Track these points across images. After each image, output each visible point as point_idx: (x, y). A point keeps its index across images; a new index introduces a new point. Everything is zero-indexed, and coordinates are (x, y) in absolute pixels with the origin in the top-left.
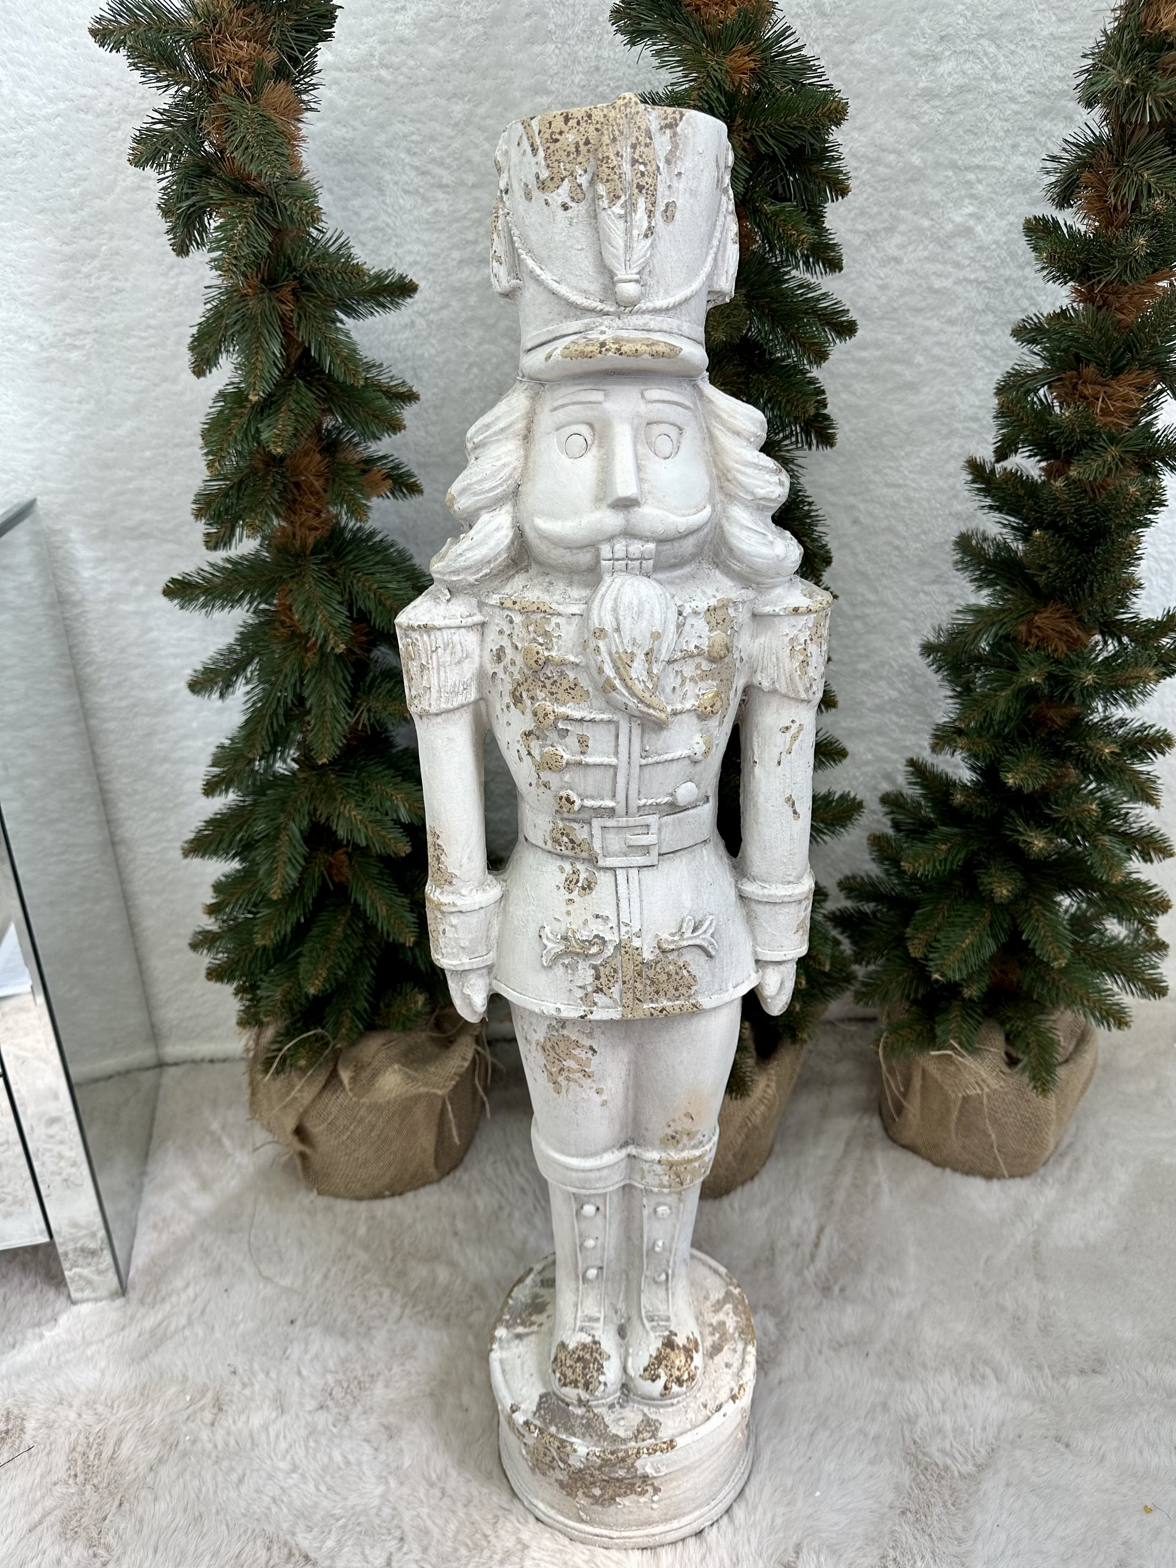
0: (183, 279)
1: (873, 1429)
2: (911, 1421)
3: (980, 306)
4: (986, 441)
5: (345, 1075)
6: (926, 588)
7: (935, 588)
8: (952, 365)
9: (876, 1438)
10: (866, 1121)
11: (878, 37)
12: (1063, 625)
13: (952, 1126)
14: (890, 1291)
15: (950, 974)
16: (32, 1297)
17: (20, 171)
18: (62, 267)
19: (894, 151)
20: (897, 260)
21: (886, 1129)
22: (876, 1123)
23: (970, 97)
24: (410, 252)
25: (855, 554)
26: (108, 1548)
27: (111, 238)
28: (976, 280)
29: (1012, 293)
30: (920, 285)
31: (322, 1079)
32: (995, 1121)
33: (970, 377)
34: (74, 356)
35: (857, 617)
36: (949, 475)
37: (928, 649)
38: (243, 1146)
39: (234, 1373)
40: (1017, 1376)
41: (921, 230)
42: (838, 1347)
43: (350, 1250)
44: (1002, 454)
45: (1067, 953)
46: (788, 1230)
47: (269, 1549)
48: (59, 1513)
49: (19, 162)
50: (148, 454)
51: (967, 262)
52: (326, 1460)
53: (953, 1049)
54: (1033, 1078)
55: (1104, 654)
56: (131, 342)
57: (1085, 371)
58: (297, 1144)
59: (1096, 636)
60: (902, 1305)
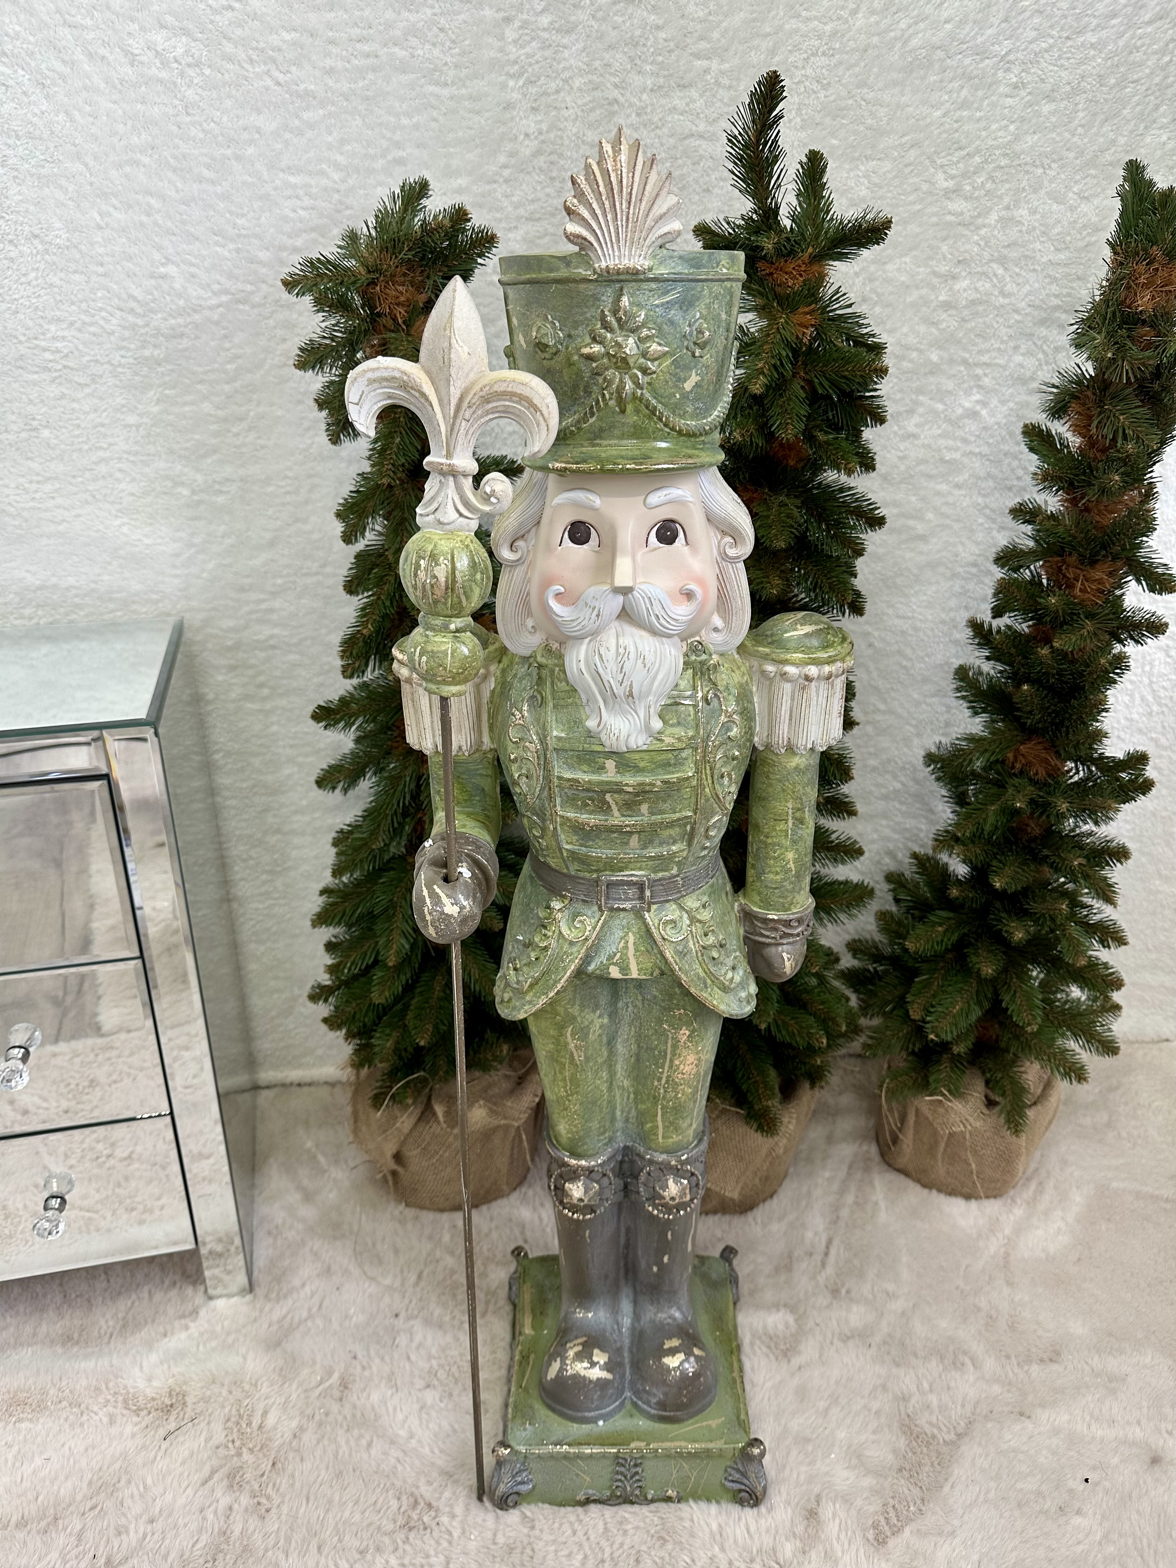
0: (317, 439)
1: (875, 1406)
2: (905, 1399)
3: (982, 474)
4: (983, 583)
5: (439, 1110)
6: (928, 700)
7: (935, 700)
8: (957, 521)
9: (878, 1413)
10: (865, 1148)
11: (908, 259)
12: (1044, 755)
13: (940, 1156)
14: (887, 1293)
15: (943, 1036)
16: (173, 1293)
17: (186, 349)
18: (214, 427)
19: (917, 349)
20: (914, 436)
21: (882, 1155)
22: (874, 1149)
23: (981, 308)
25: (869, 672)
26: (268, 1498)
27: (259, 404)
28: (980, 454)
29: (1009, 465)
30: (933, 457)
31: (418, 1112)
32: (975, 1153)
33: (972, 531)
34: (220, 499)
35: (868, 722)
36: (951, 609)
37: (930, 759)
38: (336, 1162)
39: (355, 1358)
40: (990, 1364)
41: (935, 412)
42: (845, 1339)
43: (438, 1254)
44: (997, 613)
45: (1039, 1020)
46: (803, 1241)
47: (399, 1498)
48: (225, 1470)
49: (185, 343)
50: (279, 581)
51: (973, 439)
52: (436, 1428)
54: (1008, 1121)
55: (1076, 778)
56: (270, 489)
57: (1068, 559)
58: (392, 1165)
59: (1070, 765)
60: (897, 1305)
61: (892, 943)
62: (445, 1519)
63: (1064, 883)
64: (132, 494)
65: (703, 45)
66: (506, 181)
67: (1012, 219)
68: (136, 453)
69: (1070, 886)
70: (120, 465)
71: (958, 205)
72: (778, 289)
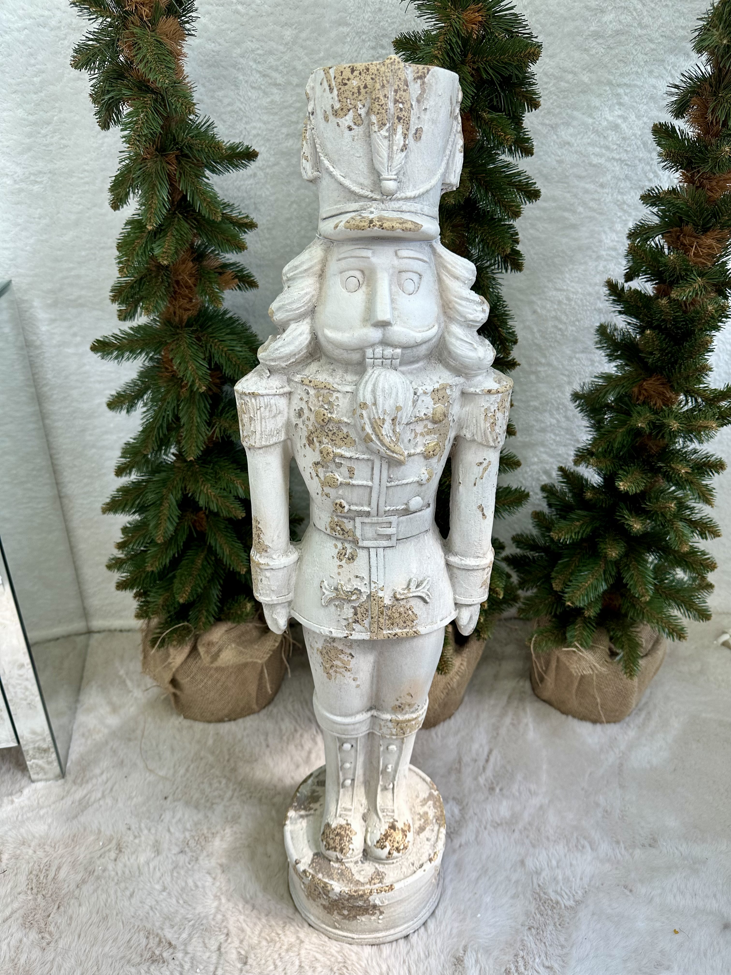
0: (106, 140)
1: (514, 877)
2: (538, 873)
4: (620, 264)
5: (201, 649)
6: (577, 356)
8: (601, 214)
9: (517, 882)
10: (521, 683)
12: (661, 389)
13: (574, 691)
14: (530, 791)
15: (577, 604)
16: (7, 777)
18: (28, 129)
19: (572, 72)
20: (570, 144)
21: (533, 689)
22: (528, 685)
23: (623, 38)
24: (255, 128)
25: (533, 333)
26: (50, 934)
27: (60, 111)
28: (620, 159)
30: (584, 161)
31: (187, 651)
32: (600, 690)
34: (36, 188)
36: (596, 284)
37: (576, 396)
38: (139, 686)
39: (129, 829)
40: (604, 847)
41: (586, 125)
42: (497, 825)
43: (202, 753)
44: (629, 277)
45: (651, 593)
46: (470, 751)
47: (147, 938)
48: (21, 912)
50: (83, 253)
51: (615, 147)
52: (183, 884)
53: (577, 647)
54: (625, 668)
55: (686, 408)
56: (73, 180)
57: (685, 228)
58: (172, 689)
59: (682, 397)
60: (535, 801)
61: (543, 535)
62: (180, 955)
63: (674, 491)
69: (679, 494)
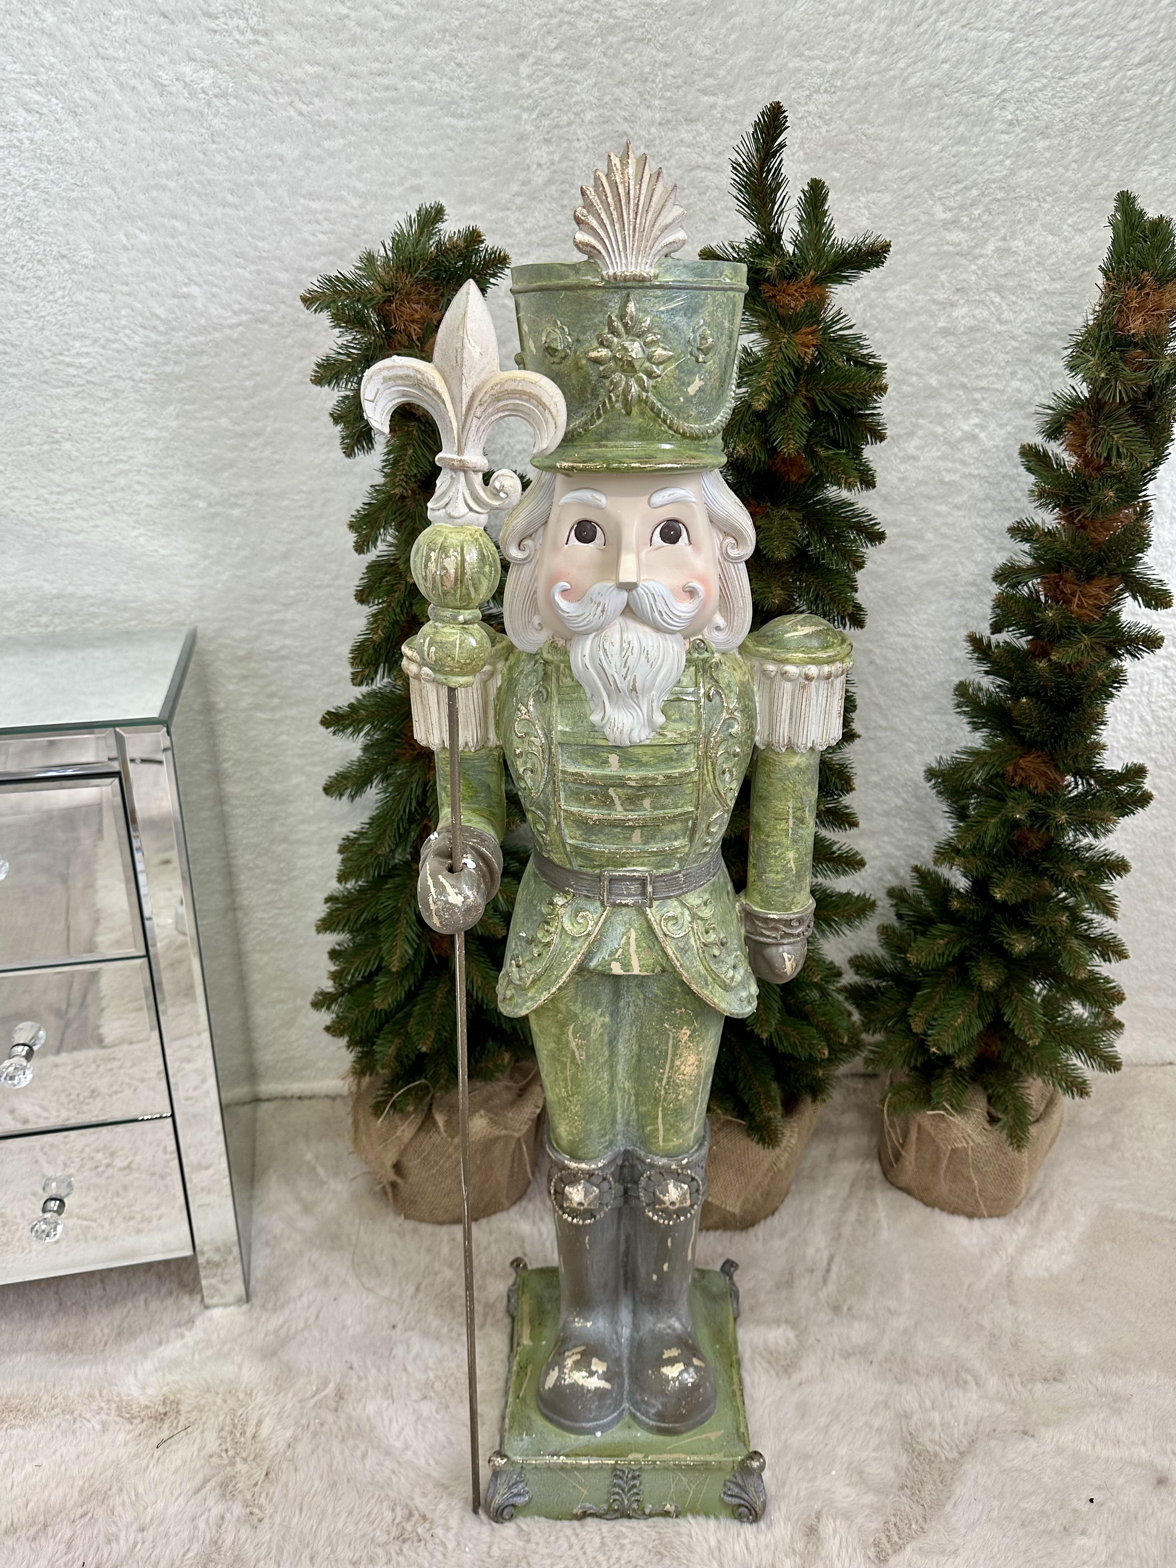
0: (331, 455)
1: (877, 1423)
2: (907, 1416)
3: (981, 495)
4: (982, 602)
5: (440, 1119)
6: (929, 718)
7: (936, 717)
8: (957, 541)
9: (879, 1430)
10: (867, 1166)
11: (907, 287)
12: (1043, 768)
13: (942, 1173)
14: (889, 1311)
15: (945, 1049)
16: (170, 1302)
17: (206, 366)
18: (232, 441)
19: (917, 374)
20: (915, 458)
21: (885, 1173)
22: (876, 1168)
23: (978, 335)
24: (520, 442)
25: (870, 689)
26: (261, 1508)
27: (276, 420)
28: (979, 476)
29: (1008, 486)
30: (933, 478)
31: (419, 1121)
32: (977, 1170)
33: (971, 551)
34: (236, 512)
35: (870, 739)
36: (951, 628)
37: (931, 774)
38: (336, 1175)
39: (351, 1368)
40: (993, 1383)
41: (935, 435)
42: (847, 1355)
43: (437, 1266)
44: (996, 628)
45: (1040, 1034)
46: (804, 1257)
47: (393, 1510)
48: (217, 1479)
49: (205, 360)
50: (292, 593)
51: (972, 461)
52: (432, 1440)
53: (946, 1109)
54: (1011, 1136)
55: (1075, 793)
56: (286, 502)
57: (1065, 575)
58: (393, 1177)
59: (1069, 778)
60: (899, 1323)
61: (894, 958)
62: (439, 1531)
63: (1065, 898)
64: (150, 506)
65: (710, 81)
66: (519, 209)
67: (1008, 250)
68: (155, 466)
69: (1071, 901)
70: (138, 478)
71: (956, 236)
72: (781, 310)
